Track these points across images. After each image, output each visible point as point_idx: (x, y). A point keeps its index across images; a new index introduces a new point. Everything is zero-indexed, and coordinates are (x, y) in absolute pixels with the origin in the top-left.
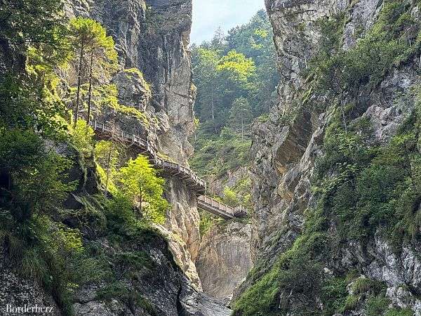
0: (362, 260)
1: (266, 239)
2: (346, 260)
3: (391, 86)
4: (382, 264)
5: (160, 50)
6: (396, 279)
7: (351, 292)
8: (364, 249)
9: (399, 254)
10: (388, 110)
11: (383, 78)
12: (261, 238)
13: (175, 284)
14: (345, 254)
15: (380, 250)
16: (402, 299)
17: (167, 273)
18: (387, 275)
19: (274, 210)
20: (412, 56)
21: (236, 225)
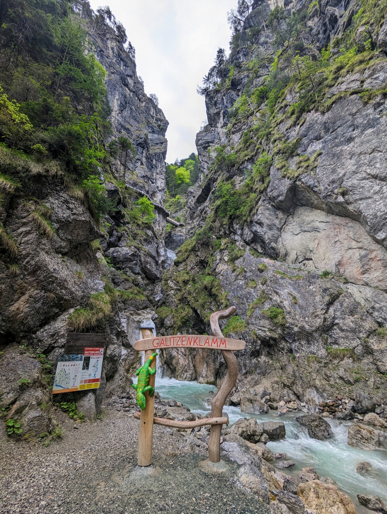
0: (227, 232)
1: (191, 231)
2: (221, 233)
3: (244, 168)
4: (235, 233)
5: (154, 160)
6: (240, 239)
7: (223, 244)
8: (229, 228)
9: (242, 229)
10: (242, 178)
11: (241, 165)
12: (189, 231)
13: (156, 243)
14: (221, 230)
15: (235, 228)
16: (242, 246)
17: (153, 239)
18: (237, 238)
19: (194, 221)
20: (253, 156)
21: (180, 229)
